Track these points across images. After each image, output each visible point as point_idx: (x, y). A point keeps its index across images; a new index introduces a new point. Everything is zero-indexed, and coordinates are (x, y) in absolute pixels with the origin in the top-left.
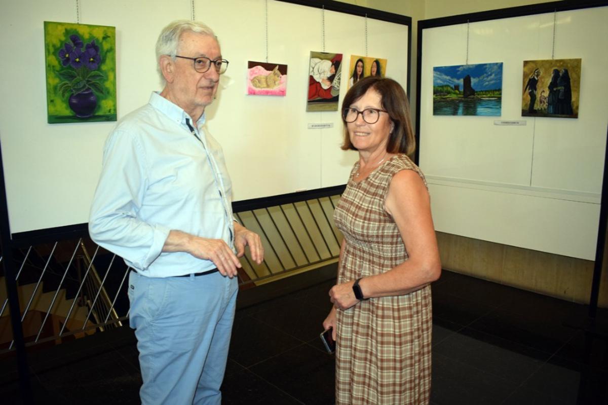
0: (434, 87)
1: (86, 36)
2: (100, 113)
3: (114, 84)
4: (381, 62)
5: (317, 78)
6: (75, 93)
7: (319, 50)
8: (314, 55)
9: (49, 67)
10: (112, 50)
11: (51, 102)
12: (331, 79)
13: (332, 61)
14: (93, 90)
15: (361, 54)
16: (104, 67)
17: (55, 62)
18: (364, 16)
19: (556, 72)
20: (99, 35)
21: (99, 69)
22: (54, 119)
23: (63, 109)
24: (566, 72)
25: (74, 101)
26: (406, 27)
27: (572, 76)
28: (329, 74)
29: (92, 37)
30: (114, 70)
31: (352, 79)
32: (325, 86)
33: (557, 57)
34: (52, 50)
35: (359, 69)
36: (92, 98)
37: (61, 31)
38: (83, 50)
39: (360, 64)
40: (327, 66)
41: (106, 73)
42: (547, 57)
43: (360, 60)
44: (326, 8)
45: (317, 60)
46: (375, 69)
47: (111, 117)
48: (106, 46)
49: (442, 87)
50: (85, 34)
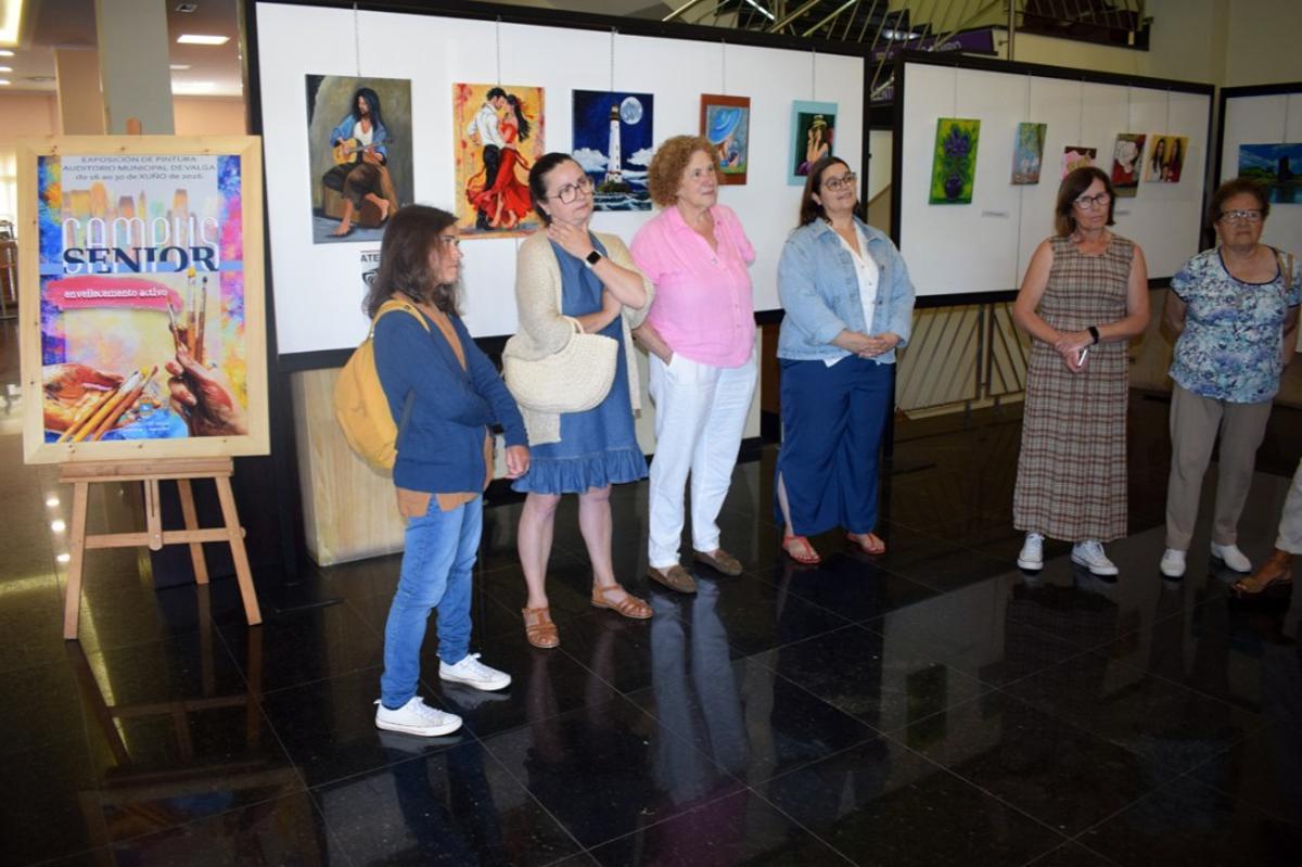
0: (1240, 169)
1: (963, 130)
2: (962, 196)
3: (974, 170)
4: (1183, 143)
5: (1122, 162)
6: (951, 178)
8: (1122, 137)
9: (937, 156)
10: (976, 141)
11: (934, 186)
12: (1133, 162)
13: (1136, 143)
14: (961, 177)
15: (1162, 134)
16: (970, 156)
17: (941, 151)
18: (1167, 90)
20: (970, 128)
21: (966, 157)
22: (934, 201)
23: (941, 193)
25: (948, 185)
26: (1207, 98)
28: (1132, 157)
29: (966, 130)
30: (975, 158)
31: (1152, 162)
32: (1127, 170)
34: (941, 141)
35: (1160, 150)
36: (959, 183)
37: (949, 124)
38: (959, 141)
39: (1161, 144)
40: (1131, 147)
41: (970, 161)
43: (1163, 140)
44: (1132, 85)
45: (1124, 142)
46: (1175, 150)
47: (968, 201)
48: (973, 138)
49: (1251, 168)
50: (962, 127)
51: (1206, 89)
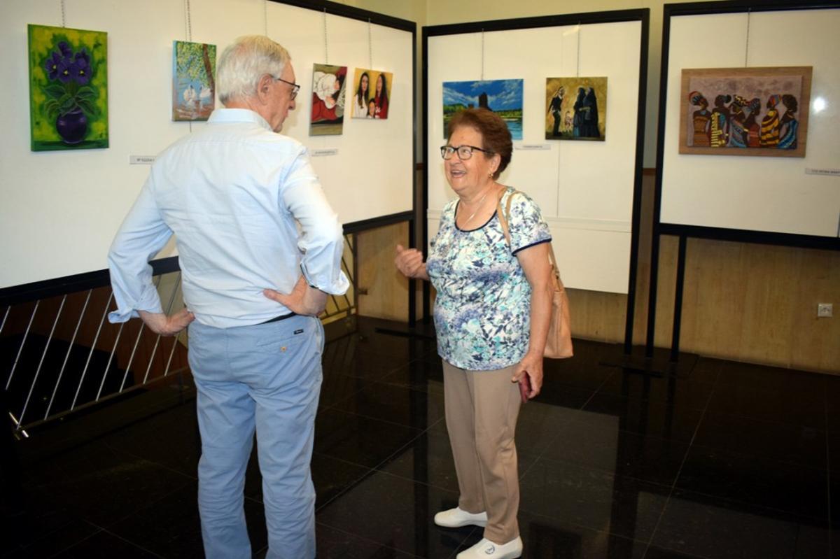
0: (444, 106)
1: (76, 44)
2: (90, 138)
3: (106, 102)
4: (387, 78)
5: (321, 96)
6: (64, 113)
7: (322, 62)
8: (318, 68)
9: (34, 81)
10: (104, 61)
11: (35, 124)
12: (335, 96)
13: (336, 75)
14: (83, 110)
16: (95, 82)
17: (41, 74)
18: (367, 21)
19: (582, 91)
20: (89, 42)
21: (89, 84)
22: (40, 146)
23: (51, 135)
24: (592, 91)
25: (62, 123)
26: (410, 35)
27: (598, 95)
28: (333, 91)
29: (82, 45)
30: (105, 85)
31: (357, 97)
32: (329, 105)
33: (582, 75)
34: (38, 60)
35: (364, 85)
36: (82, 120)
37: (47, 37)
38: (72, 61)
39: (365, 78)
40: (331, 80)
41: (96, 88)
42: (571, 74)
43: (365, 74)
44: (327, 12)
45: (321, 74)
46: (380, 85)
47: (102, 144)
48: (97, 56)
49: (454, 105)
50: (74, 40)
51: (408, 26)
